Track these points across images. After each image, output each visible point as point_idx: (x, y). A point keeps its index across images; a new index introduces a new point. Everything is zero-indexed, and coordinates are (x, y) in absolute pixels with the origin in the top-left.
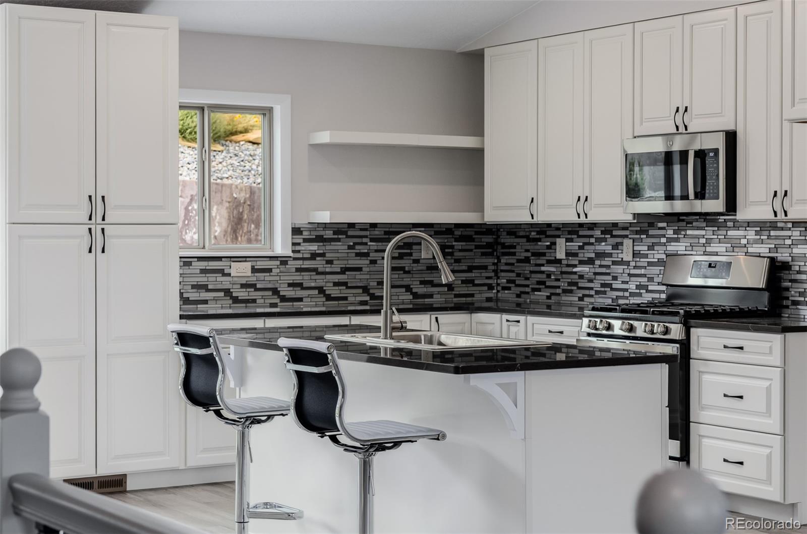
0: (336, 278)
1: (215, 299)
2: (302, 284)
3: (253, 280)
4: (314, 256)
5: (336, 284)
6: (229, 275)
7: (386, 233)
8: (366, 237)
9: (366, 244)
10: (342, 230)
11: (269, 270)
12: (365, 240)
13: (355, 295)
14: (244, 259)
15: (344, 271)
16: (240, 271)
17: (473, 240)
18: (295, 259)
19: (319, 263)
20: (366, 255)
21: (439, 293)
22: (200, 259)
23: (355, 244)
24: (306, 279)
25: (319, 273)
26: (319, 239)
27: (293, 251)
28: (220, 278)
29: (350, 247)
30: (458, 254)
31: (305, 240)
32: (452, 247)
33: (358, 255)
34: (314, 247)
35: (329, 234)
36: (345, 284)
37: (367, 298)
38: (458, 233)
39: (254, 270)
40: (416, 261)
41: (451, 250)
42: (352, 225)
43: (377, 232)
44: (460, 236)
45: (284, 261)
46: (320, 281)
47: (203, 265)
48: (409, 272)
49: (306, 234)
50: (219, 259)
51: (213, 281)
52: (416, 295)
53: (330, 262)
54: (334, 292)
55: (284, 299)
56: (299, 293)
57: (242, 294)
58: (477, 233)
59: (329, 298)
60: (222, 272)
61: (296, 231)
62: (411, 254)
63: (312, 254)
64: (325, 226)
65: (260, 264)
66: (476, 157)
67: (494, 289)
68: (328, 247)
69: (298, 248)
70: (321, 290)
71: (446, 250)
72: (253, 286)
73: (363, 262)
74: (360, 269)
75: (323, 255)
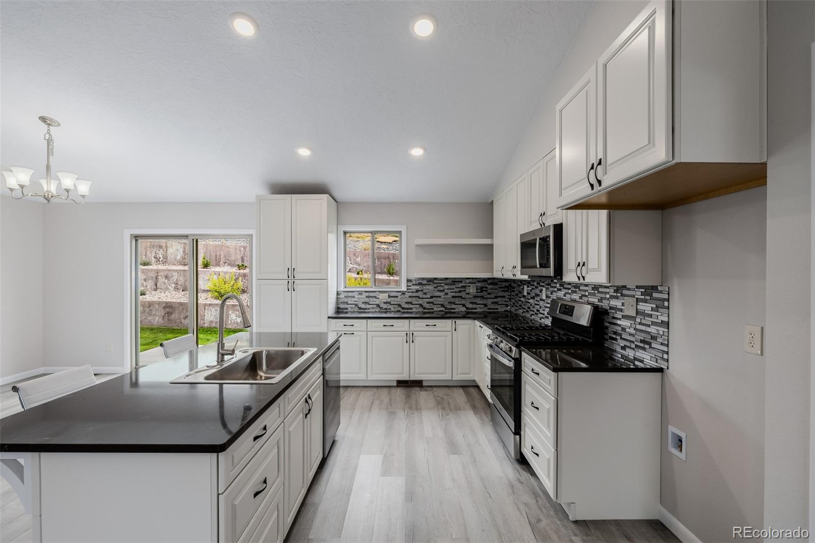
0: (428, 300)
1: (373, 308)
3: (389, 300)
4: (417, 291)
5: (428, 303)
6: (378, 298)
7: (452, 281)
8: (443, 283)
9: (443, 286)
10: (431, 281)
11: (397, 297)
12: (442, 285)
13: (437, 307)
14: (385, 292)
15: (432, 297)
16: (384, 297)
17: (498, 285)
18: (408, 292)
19: (420, 294)
20: (443, 291)
21: (479, 307)
22: (366, 292)
23: (437, 286)
24: (414, 301)
25: (419, 298)
26: (420, 284)
27: (407, 289)
28: (375, 300)
29: (435, 288)
30: (489, 291)
31: (413, 285)
32: (487, 288)
33: (438, 291)
34: (418, 287)
35: (425, 282)
36: (432, 303)
37: (444, 309)
38: (489, 281)
39: (389, 297)
40: (468, 294)
41: (486, 289)
42: (436, 279)
43: (448, 281)
44: (491, 283)
45: (403, 293)
46: (420, 302)
47: (367, 294)
48: (464, 298)
49: (414, 282)
50: (375, 292)
51: (372, 301)
52: (467, 308)
53: (425, 294)
54: (427, 306)
55: (403, 308)
56: (411, 306)
57: (385, 306)
58: (499, 282)
59: (425, 308)
60: (375, 297)
61: (409, 281)
62: (465, 291)
63: (416, 290)
64: (423, 279)
65: (392, 294)
66: (490, 247)
67: (508, 306)
68: (424, 287)
69: (410, 288)
70: (421, 305)
71: (484, 289)
72: (389, 303)
73: (441, 294)
74: (440, 297)
75: (422, 291)
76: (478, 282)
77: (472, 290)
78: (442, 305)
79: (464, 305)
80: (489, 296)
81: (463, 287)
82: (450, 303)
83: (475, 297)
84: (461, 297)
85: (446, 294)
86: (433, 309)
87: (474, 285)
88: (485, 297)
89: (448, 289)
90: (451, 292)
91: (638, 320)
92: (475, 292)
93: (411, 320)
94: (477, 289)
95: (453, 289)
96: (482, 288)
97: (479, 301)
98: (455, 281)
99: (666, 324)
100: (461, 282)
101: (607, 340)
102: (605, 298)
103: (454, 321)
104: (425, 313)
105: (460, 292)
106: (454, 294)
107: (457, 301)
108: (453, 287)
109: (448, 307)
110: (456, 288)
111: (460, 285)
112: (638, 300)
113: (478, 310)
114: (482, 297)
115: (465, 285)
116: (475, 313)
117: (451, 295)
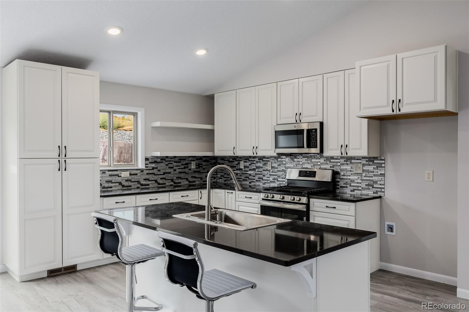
0: (162, 176)
1: (115, 186)
2: (149, 179)
3: (130, 178)
4: (153, 168)
5: (161, 179)
6: (121, 176)
7: (179, 159)
8: (172, 161)
9: (172, 164)
10: (163, 159)
11: (136, 174)
12: (172, 162)
13: (168, 182)
14: (127, 170)
15: (164, 174)
16: (125, 175)
17: (209, 162)
18: (146, 170)
19: (155, 171)
20: (172, 168)
21: (198, 181)
22: (109, 171)
23: (168, 164)
24: (151, 177)
25: (155, 175)
26: (155, 162)
27: (146, 167)
28: (117, 178)
29: (167, 165)
30: (204, 167)
31: (150, 163)
32: (202, 164)
33: (169, 168)
34: (153, 165)
35: (159, 160)
36: (165, 178)
37: (173, 183)
39: (130, 174)
40: (190, 169)
41: (201, 165)
42: (167, 157)
43: (176, 159)
44: (205, 160)
45: (142, 171)
46: (156, 178)
47: (110, 173)
48: (187, 173)
49: (150, 160)
50: (117, 170)
51: (114, 179)
52: (190, 182)
53: (159, 171)
54: (161, 181)
55: (142, 185)
56: (148, 182)
57: (126, 184)
58: (210, 159)
59: (159, 184)
60: (118, 175)
61: (147, 159)
62: (188, 167)
63: (152, 168)
64: (157, 157)
65: (133, 172)
66: (212, 132)
67: (215, 179)
68: (158, 165)
69: (147, 166)
70: (156, 181)
71: (200, 165)
72: (130, 181)
73: (171, 170)
74: (170, 173)
75: (157, 168)
76: (197, 159)
77: (193, 166)
78: (172, 180)
79: (187, 179)
80: (203, 171)
81: (187, 164)
82: (178, 178)
83: (195, 172)
84: (185, 172)
85: (175, 170)
86: (165, 184)
87: (195, 162)
88: (201, 172)
89: (176, 166)
90: (179, 169)
91: (364, 175)
92: (195, 168)
93: (170, 193)
94: (196, 166)
95: (180, 166)
96: (199, 164)
97: (197, 175)
98: (181, 159)
99: (383, 175)
100: (185, 160)
101: (338, 188)
102: (337, 165)
103: (200, 191)
104: (159, 188)
105: (185, 168)
106: (180, 170)
107: (182, 175)
108: (180, 164)
109: (177, 181)
110: (182, 165)
111: (185, 162)
112: (363, 165)
113: (197, 183)
114: (199, 172)
115: (188, 162)
116: (195, 185)
117: (178, 171)
